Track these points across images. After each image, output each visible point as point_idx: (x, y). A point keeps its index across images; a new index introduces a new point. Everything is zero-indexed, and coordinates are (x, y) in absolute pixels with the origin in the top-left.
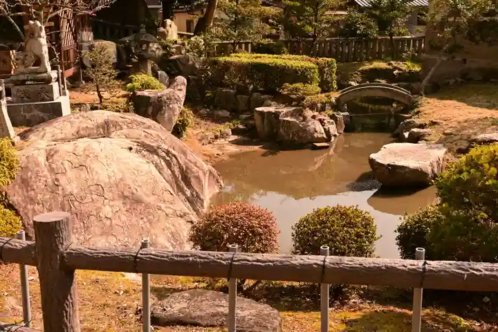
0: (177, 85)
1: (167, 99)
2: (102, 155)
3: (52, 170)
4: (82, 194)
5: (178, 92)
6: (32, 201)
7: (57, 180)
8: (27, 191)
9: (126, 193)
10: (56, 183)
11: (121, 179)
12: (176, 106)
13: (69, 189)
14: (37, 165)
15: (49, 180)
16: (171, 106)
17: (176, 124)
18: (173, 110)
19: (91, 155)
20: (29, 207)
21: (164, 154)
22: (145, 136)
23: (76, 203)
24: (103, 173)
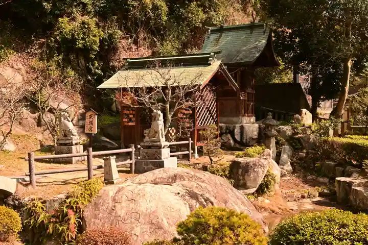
0: (263, 155)
1: (253, 164)
2: (148, 195)
3: (114, 200)
4: (126, 217)
5: (263, 161)
6: (96, 217)
7: (115, 206)
8: (95, 210)
9: (154, 222)
10: (113, 208)
11: (154, 212)
12: (260, 170)
13: (119, 213)
14: (108, 195)
15: (110, 206)
16: (255, 170)
17: (261, 183)
18: (257, 173)
19: (141, 194)
20: (93, 220)
21: (203, 200)
22: (197, 187)
23: (120, 222)
24: (144, 206)
